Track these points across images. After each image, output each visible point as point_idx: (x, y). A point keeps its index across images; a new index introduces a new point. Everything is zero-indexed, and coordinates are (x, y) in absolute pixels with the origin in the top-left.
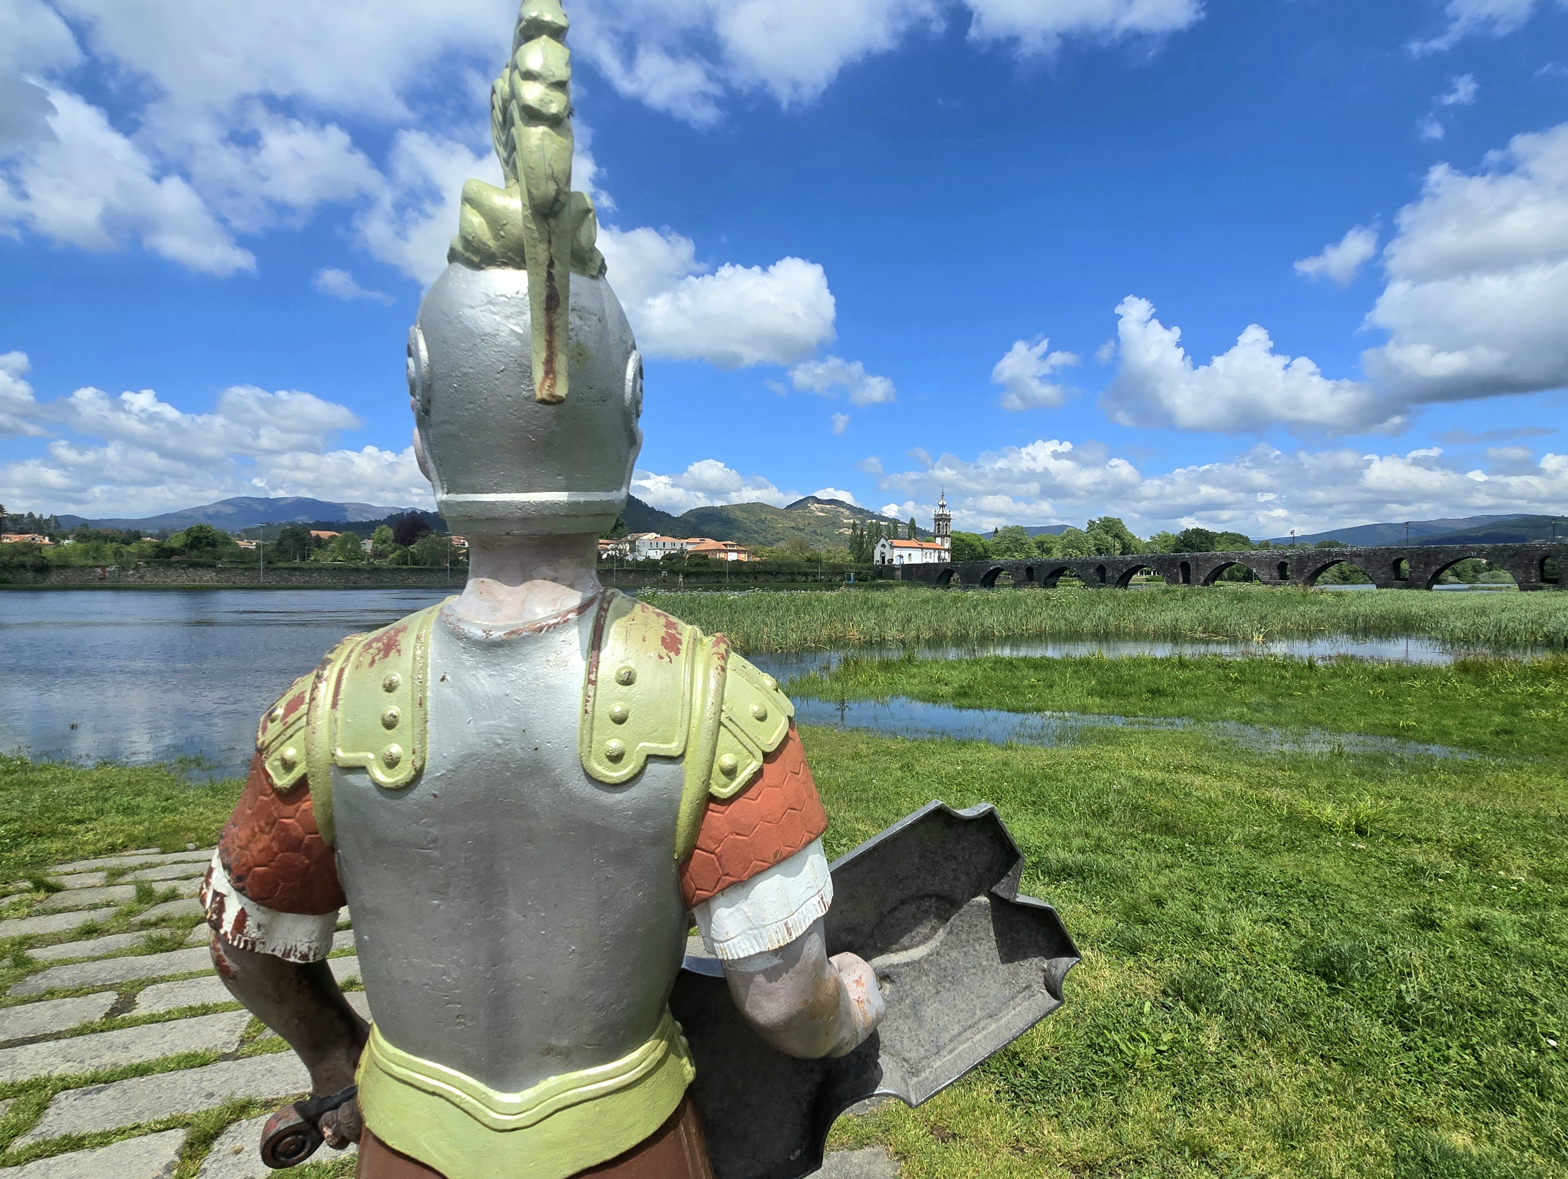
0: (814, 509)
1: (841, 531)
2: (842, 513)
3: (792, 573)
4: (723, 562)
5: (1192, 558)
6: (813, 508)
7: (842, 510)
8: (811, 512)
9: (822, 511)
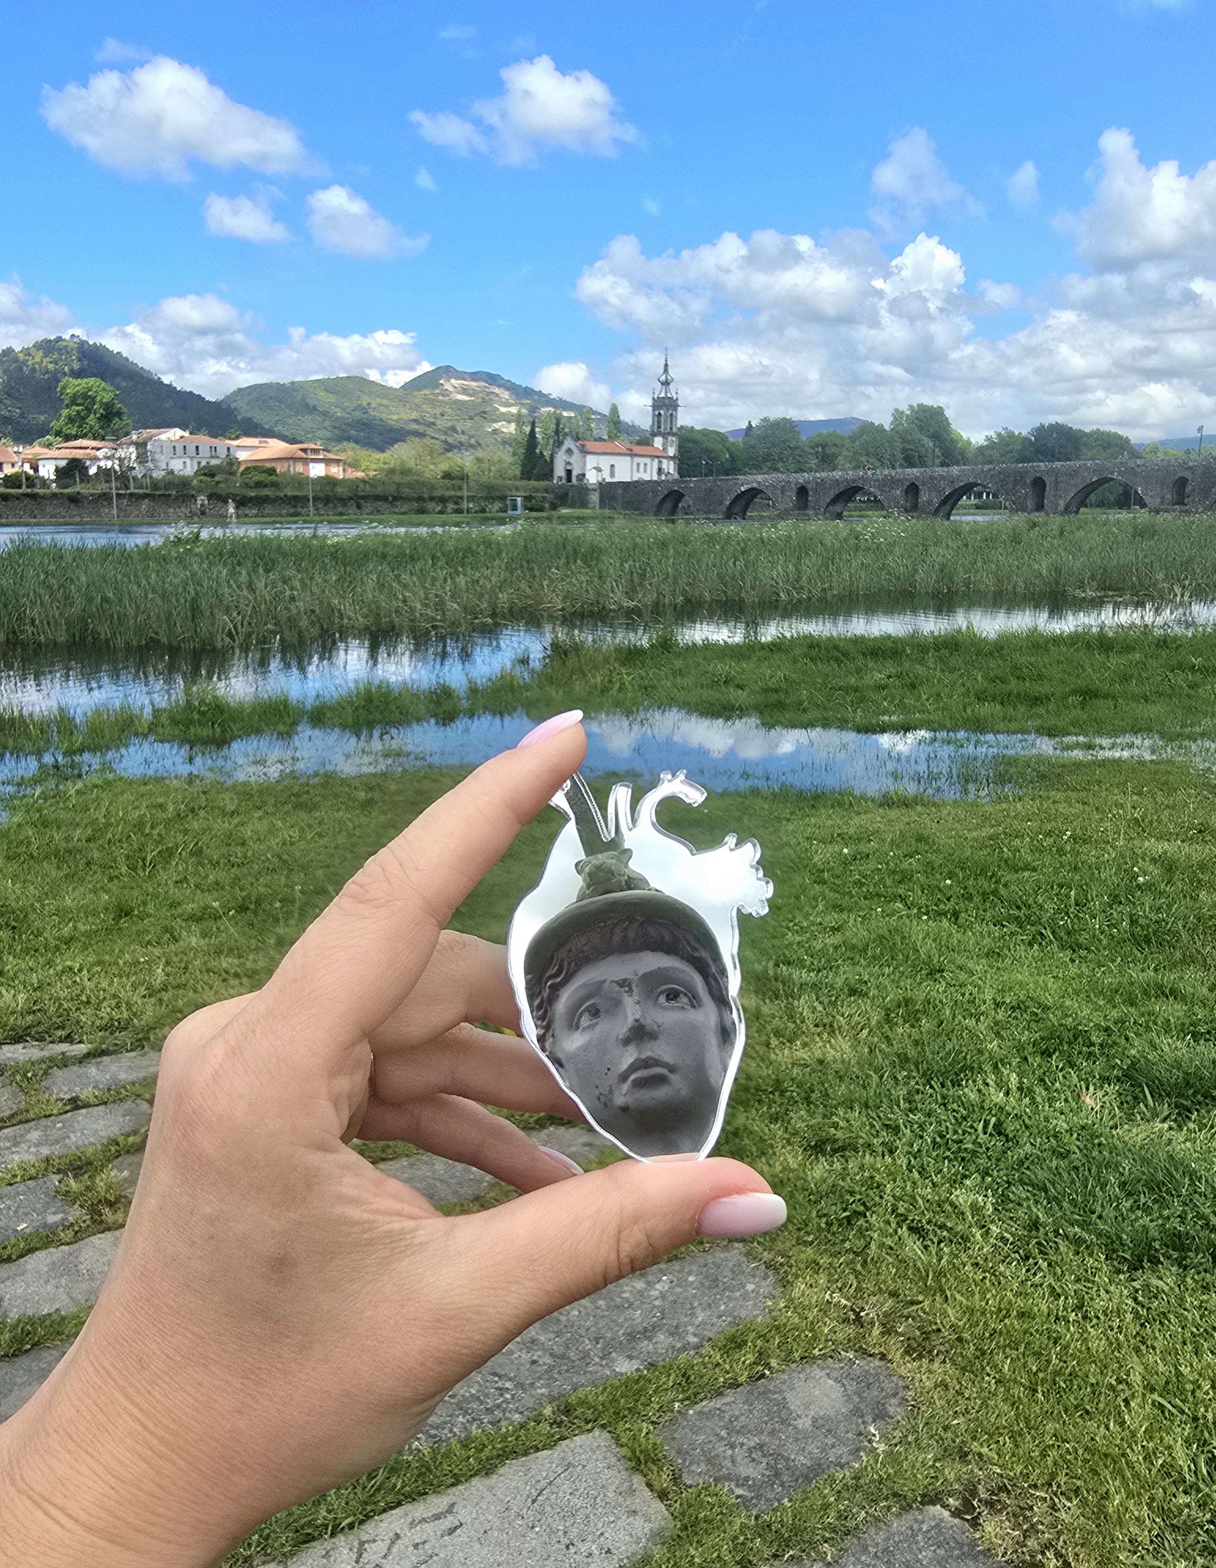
0: (451, 389)
1: (496, 426)
2: (497, 395)
3: (420, 499)
4: (302, 481)
5: (1049, 472)
6: (447, 386)
7: (497, 390)
8: (446, 393)
9: (464, 391)
